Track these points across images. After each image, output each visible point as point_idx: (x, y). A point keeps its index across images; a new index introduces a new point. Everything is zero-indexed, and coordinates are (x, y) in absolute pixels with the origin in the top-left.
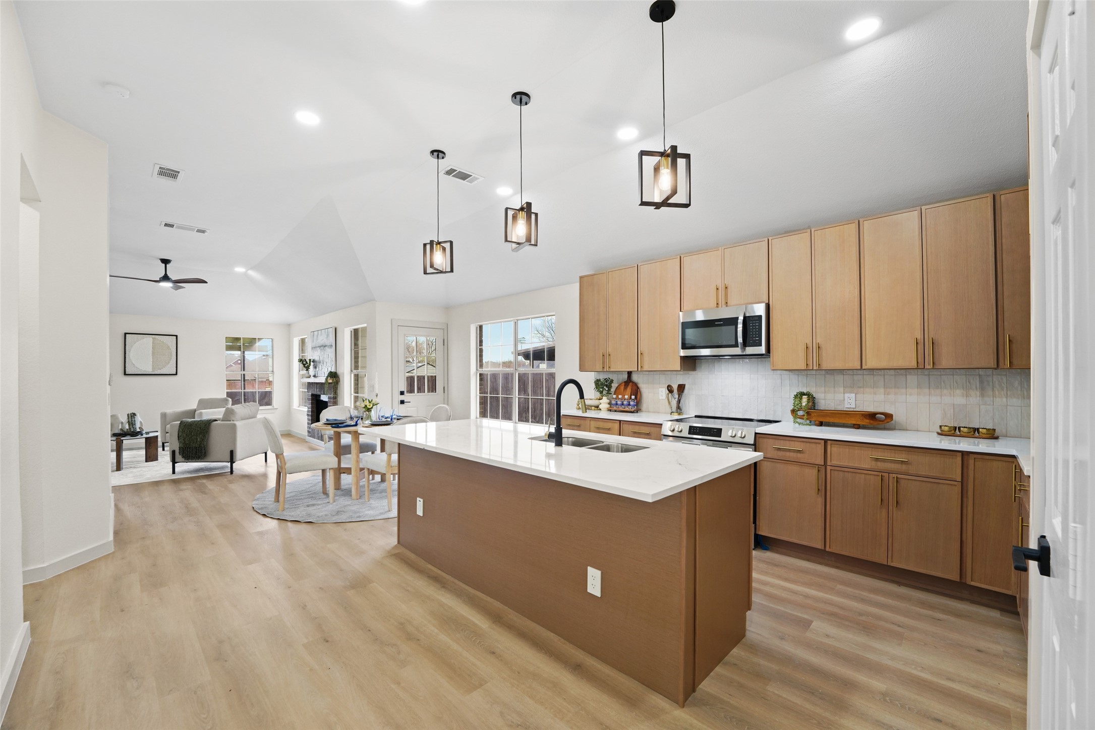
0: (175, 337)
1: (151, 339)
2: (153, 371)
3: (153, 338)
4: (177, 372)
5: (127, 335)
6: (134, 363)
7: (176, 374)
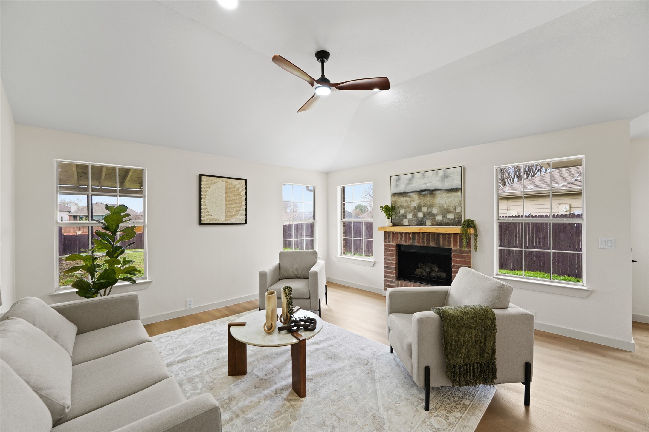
0: (245, 181)
1: (224, 183)
2: (226, 220)
3: (226, 182)
4: (246, 221)
5: (203, 177)
6: (209, 210)
7: (246, 223)
